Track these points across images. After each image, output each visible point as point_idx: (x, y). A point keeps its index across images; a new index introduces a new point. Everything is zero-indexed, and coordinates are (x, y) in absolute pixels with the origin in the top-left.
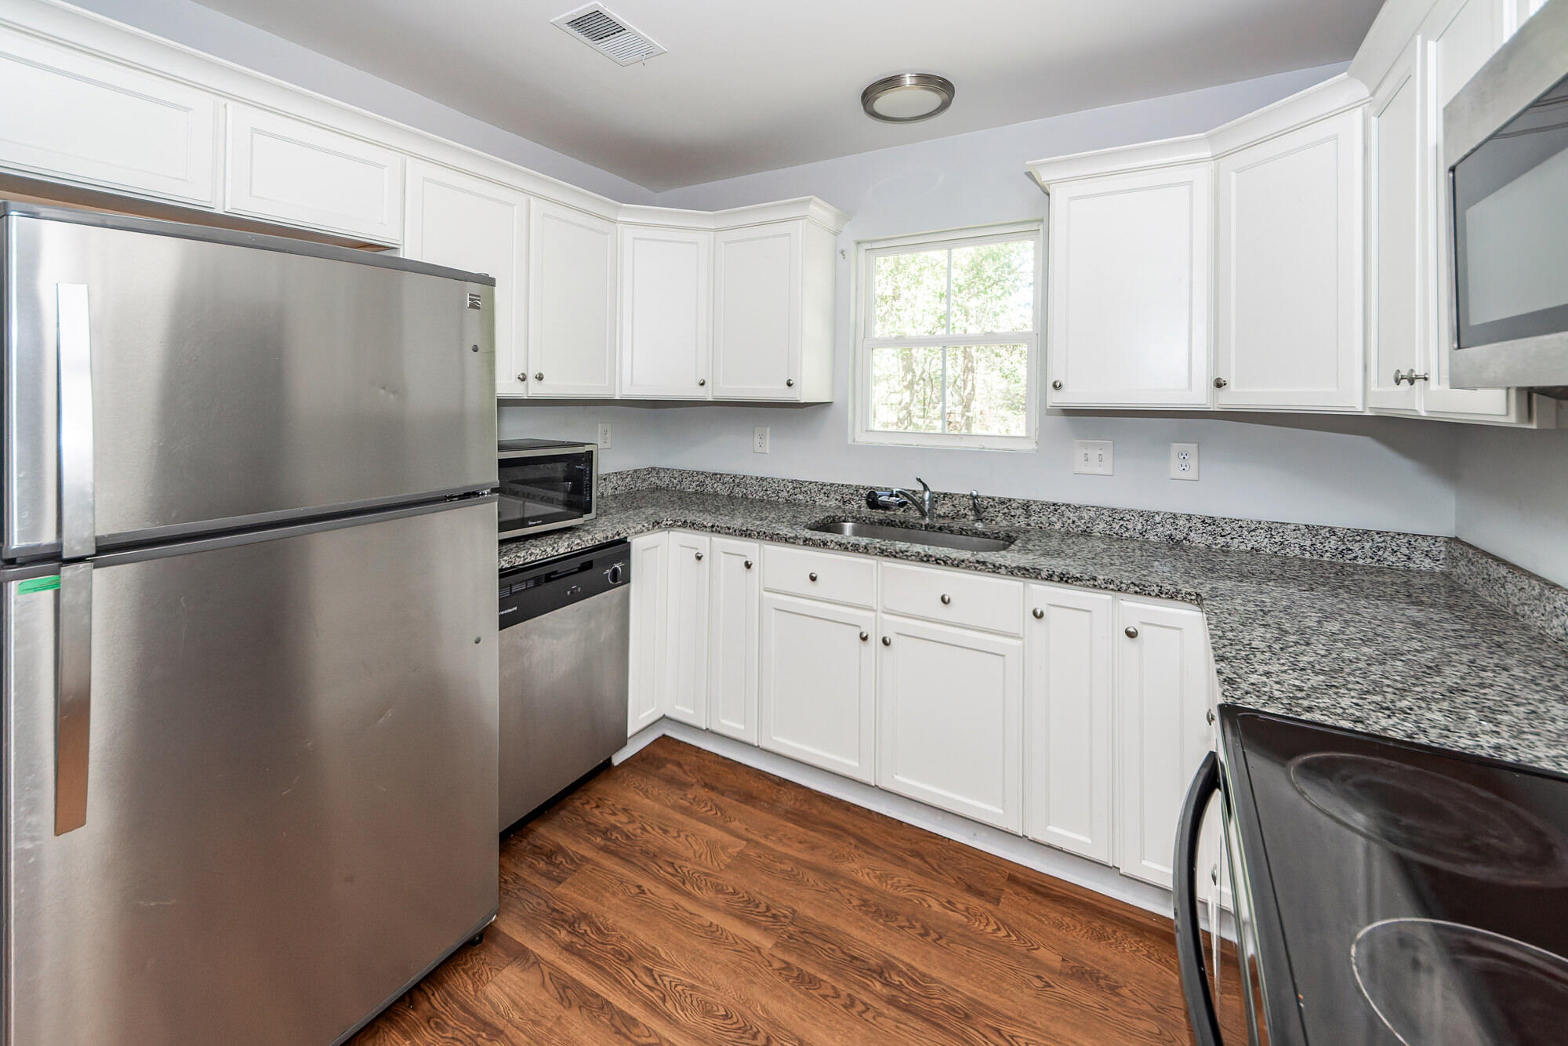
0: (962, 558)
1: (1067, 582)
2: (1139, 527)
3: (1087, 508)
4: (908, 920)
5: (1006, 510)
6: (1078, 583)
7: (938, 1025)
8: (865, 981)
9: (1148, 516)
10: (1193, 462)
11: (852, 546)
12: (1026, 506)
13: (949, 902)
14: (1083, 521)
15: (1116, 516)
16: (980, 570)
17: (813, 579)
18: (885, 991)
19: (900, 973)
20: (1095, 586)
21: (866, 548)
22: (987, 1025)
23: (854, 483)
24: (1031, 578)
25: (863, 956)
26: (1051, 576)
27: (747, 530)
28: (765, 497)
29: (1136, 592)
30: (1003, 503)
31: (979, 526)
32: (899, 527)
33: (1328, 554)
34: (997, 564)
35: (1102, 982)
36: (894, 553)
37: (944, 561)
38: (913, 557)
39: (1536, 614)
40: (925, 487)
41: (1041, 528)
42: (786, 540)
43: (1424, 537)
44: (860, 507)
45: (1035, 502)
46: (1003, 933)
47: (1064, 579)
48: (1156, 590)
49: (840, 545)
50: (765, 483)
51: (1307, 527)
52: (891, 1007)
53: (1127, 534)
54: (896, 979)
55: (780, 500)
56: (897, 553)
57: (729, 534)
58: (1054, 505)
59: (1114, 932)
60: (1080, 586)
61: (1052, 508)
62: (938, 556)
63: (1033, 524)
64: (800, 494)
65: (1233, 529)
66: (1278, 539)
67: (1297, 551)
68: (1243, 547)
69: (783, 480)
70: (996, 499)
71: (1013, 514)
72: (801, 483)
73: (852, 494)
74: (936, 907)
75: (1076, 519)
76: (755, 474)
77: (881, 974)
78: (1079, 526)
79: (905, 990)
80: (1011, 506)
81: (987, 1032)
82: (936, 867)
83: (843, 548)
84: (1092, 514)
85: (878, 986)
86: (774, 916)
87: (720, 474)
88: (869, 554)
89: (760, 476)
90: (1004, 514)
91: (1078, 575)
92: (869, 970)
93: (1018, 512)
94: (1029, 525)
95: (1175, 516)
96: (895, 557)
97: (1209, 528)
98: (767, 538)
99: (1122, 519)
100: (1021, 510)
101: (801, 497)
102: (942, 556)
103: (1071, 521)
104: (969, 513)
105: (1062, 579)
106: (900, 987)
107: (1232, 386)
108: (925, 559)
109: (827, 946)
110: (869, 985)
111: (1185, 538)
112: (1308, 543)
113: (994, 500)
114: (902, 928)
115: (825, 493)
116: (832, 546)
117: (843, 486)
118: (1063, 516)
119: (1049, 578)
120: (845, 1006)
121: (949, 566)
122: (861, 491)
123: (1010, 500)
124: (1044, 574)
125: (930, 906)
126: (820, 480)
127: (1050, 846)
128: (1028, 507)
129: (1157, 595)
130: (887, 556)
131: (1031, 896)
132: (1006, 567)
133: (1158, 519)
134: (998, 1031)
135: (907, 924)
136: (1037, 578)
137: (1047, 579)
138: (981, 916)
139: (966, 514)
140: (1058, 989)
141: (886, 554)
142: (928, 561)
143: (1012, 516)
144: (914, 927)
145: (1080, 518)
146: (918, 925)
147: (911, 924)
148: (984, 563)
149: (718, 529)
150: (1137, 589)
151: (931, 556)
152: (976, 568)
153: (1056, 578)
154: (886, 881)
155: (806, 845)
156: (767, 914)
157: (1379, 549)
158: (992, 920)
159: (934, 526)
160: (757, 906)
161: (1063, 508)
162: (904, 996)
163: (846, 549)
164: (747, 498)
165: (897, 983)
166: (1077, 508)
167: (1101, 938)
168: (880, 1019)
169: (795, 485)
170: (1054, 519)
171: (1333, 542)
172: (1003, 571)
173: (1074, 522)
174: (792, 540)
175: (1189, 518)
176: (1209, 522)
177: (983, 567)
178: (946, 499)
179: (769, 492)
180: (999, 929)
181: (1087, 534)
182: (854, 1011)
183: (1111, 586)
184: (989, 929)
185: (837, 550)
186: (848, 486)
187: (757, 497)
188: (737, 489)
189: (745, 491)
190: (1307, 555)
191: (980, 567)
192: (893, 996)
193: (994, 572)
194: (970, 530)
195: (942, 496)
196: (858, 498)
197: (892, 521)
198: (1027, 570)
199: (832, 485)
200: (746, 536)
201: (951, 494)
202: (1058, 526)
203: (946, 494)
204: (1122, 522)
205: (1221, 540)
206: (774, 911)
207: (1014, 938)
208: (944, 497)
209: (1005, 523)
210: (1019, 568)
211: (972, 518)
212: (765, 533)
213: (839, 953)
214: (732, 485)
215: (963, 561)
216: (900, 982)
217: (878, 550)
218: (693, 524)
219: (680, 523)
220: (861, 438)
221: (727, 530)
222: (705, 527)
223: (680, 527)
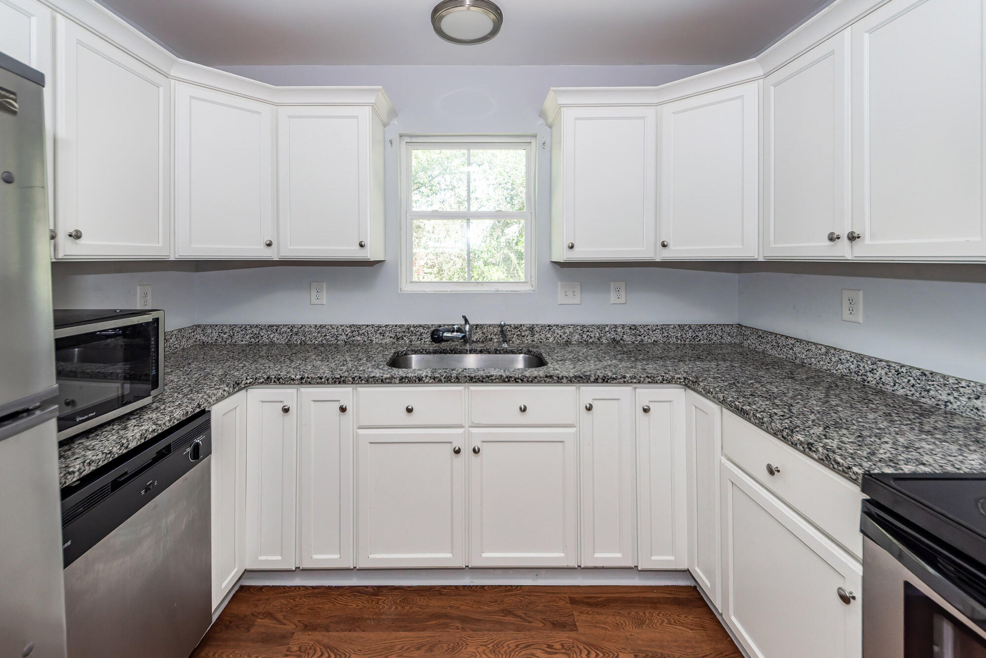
0: (534, 375)
1: (607, 382)
2: (598, 335)
3: (568, 326)
5: (519, 333)
6: (614, 382)
9: (601, 328)
10: (623, 294)
11: (445, 378)
12: (532, 329)
13: (549, 646)
14: (566, 335)
15: (585, 330)
16: (548, 382)
17: (409, 410)
20: (625, 382)
21: (457, 378)
23: (406, 323)
24: (583, 383)
26: (597, 379)
27: (341, 377)
28: (324, 342)
29: (649, 382)
30: (516, 328)
31: (505, 345)
32: (450, 353)
33: (688, 340)
34: (560, 376)
36: (481, 379)
37: (521, 380)
38: (497, 380)
39: (822, 363)
40: (466, 321)
41: (541, 342)
42: (382, 381)
43: (728, 325)
44: (411, 341)
45: (537, 325)
47: (605, 380)
48: (661, 378)
49: (434, 379)
50: (324, 330)
51: (679, 325)
53: (591, 340)
55: (339, 342)
56: (483, 378)
57: (321, 383)
58: (549, 326)
60: (616, 383)
61: (548, 328)
62: (517, 376)
63: (536, 340)
64: (358, 335)
65: (645, 331)
66: (666, 334)
67: (675, 340)
68: (650, 341)
69: (341, 326)
70: (512, 326)
71: (523, 334)
72: (359, 327)
73: (404, 332)
75: (562, 334)
76: (313, 323)
78: (564, 338)
80: (522, 329)
83: (437, 381)
84: (571, 330)
87: (276, 326)
88: (460, 383)
89: (318, 324)
90: (518, 335)
91: (614, 376)
93: (527, 333)
94: (533, 341)
95: (616, 327)
96: (482, 382)
97: (633, 332)
98: (363, 382)
99: (588, 331)
100: (528, 332)
101: (359, 338)
102: (520, 376)
103: (559, 336)
104: (494, 337)
105: (604, 380)
107: (671, 247)
108: (506, 380)
111: (621, 339)
112: (679, 335)
113: (511, 326)
115: (381, 333)
116: (427, 380)
117: (396, 326)
118: (554, 332)
119: (596, 381)
121: (525, 383)
122: (412, 329)
123: (521, 326)
124: (592, 379)
126: (377, 323)
127: (596, 568)
128: (533, 329)
129: (661, 382)
130: (476, 382)
132: (567, 377)
133: (607, 329)
136: (587, 382)
137: (594, 382)
138: (573, 647)
139: (492, 338)
141: (475, 380)
142: (509, 381)
143: (523, 336)
145: (565, 333)
148: (551, 377)
149: (309, 380)
150: (650, 380)
151: (511, 377)
152: (545, 381)
153: (600, 380)
154: (500, 652)
157: (710, 333)
159: (477, 350)
161: (554, 328)
163: (440, 381)
164: (305, 344)
166: (562, 327)
167: (640, 623)
169: (353, 329)
170: (549, 335)
171: (690, 334)
172: (565, 380)
173: (561, 336)
174: (388, 381)
175: (623, 326)
176: (633, 328)
177: (550, 380)
178: (478, 329)
179: (328, 337)
181: (568, 343)
183: (635, 381)
185: (432, 383)
186: (401, 326)
187: (316, 342)
188: (295, 337)
189: (303, 339)
190: (679, 342)
191: (548, 380)
193: (558, 382)
194: (502, 350)
195: (474, 327)
196: (409, 335)
197: (444, 350)
198: (581, 378)
199: (386, 326)
200: (340, 383)
201: (481, 325)
202: (551, 340)
203: (477, 325)
204: (588, 333)
205: (639, 338)
208: (476, 328)
209: (518, 341)
210: (576, 377)
211: (496, 340)
212: (360, 378)
214: (290, 334)
215: (536, 378)
217: (468, 378)
218: (279, 379)
219: (262, 380)
220: (407, 288)
221: (319, 380)
222: (293, 380)
223: (262, 383)
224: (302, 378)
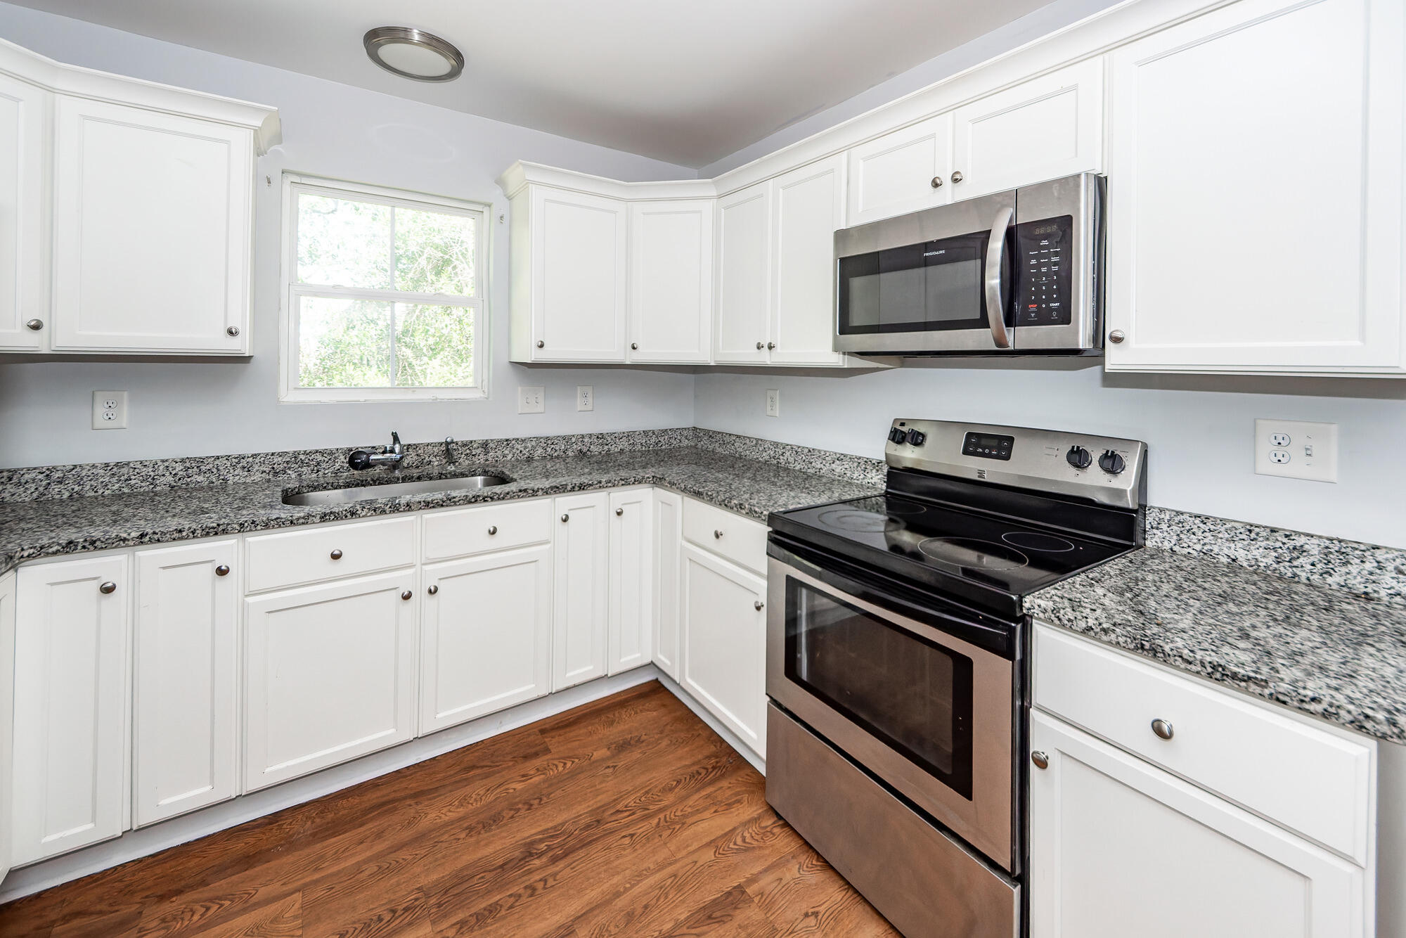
0: (507, 491)
1: (583, 489)
2: (563, 448)
3: (530, 439)
4: (511, 810)
5: (468, 451)
6: (591, 487)
7: (591, 841)
8: (525, 869)
9: (566, 439)
10: (590, 399)
11: (390, 507)
12: (485, 445)
14: (527, 450)
15: (549, 442)
16: (522, 497)
17: (336, 557)
18: (544, 859)
19: (541, 841)
20: (600, 487)
21: (408, 506)
22: (612, 814)
23: (291, 449)
24: (560, 492)
25: (508, 858)
26: (574, 487)
27: (219, 525)
28: (126, 490)
29: (623, 485)
30: (464, 445)
31: (451, 468)
32: (371, 485)
33: (652, 446)
34: (536, 489)
35: (632, 742)
36: (441, 503)
37: (491, 498)
38: (461, 502)
39: (753, 453)
40: (396, 438)
41: (497, 461)
42: (292, 522)
43: (685, 429)
44: (300, 475)
45: (492, 440)
46: (569, 764)
47: (582, 487)
48: (633, 479)
49: (375, 511)
50: (125, 470)
51: (644, 431)
52: (556, 863)
53: (556, 454)
54: (543, 846)
55: (158, 488)
56: (444, 502)
57: (181, 538)
58: (507, 440)
59: (614, 715)
60: (592, 489)
61: (505, 443)
62: (486, 494)
63: (490, 459)
64: (199, 474)
65: (612, 439)
66: (632, 441)
67: (640, 447)
68: (616, 450)
69: (163, 461)
70: (460, 443)
71: (474, 453)
72: (201, 461)
73: (288, 462)
74: (519, 786)
75: (522, 449)
76: (99, 460)
77: (531, 855)
78: (525, 454)
79: (555, 846)
80: (472, 446)
81: (614, 818)
82: (493, 764)
83: (378, 512)
84: (534, 443)
85: (537, 862)
86: (406, 910)
87: (9, 471)
88: (412, 510)
89: (112, 460)
90: (467, 455)
91: (590, 482)
92: (520, 861)
93: (478, 451)
94: (487, 460)
95: (583, 437)
96: (442, 506)
97: (600, 441)
98: (259, 527)
99: (553, 444)
100: (480, 449)
101: (200, 478)
102: (489, 493)
103: (519, 451)
104: (434, 459)
105: (580, 488)
106: (550, 848)
108: (473, 500)
109: (475, 880)
110: (529, 869)
111: (588, 450)
112: (644, 441)
113: (457, 444)
114: (512, 817)
115: (244, 468)
116: (364, 514)
117: (273, 454)
118: (513, 448)
119: (573, 489)
120: (531, 895)
121: (496, 500)
122: (302, 457)
123: (471, 442)
124: (569, 488)
125: (515, 789)
126: (235, 452)
127: (567, 689)
128: (486, 445)
129: (633, 483)
130: (433, 507)
131: (561, 732)
132: (542, 489)
133: (573, 440)
134: (618, 811)
135: (512, 812)
136: (564, 492)
137: (570, 491)
139: (430, 461)
140: (620, 764)
141: (432, 505)
142: (476, 501)
143: (473, 455)
144: (518, 810)
145: (525, 448)
146: (520, 806)
147: (515, 810)
148: (525, 490)
149: (156, 537)
150: (623, 482)
151: (479, 496)
152: (519, 496)
153: (577, 488)
155: (369, 840)
156: (397, 915)
157: (670, 438)
158: (556, 762)
159: (413, 477)
160: (380, 919)
161: (513, 442)
162: (557, 850)
163: (383, 512)
164: (82, 497)
165: (546, 847)
166: (523, 441)
168: (558, 877)
169: (188, 465)
170: (507, 452)
171: (654, 439)
172: (540, 493)
173: (521, 451)
175: (591, 436)
176: (601, 436)
177: (525, 494)
178: (410, 450)
179: (133, 482)
180: (565, 764)
181: (530, 460)
182: (540, 891)
183: (610, 485)
184: (560, 769)
185: (371, 515)
186: (281, 455)
187: (107, 492)
188: (55, 488)
189: (77, 488)
190: (644, 448)
191: (522, 494)
192: (551, 857)
193: (533, 496)
194: (450, 473)
196: (297, 466)
197: (362, 481)
198: (558, 488)
199: (254, 456)
200: (216, 534)
201: (414, 445)
202: (509, 457)
203: (410, 445)
204: (552, 446)
205: (606, 448)
206: (401, 908)
207: (577, 760)
209: (467, 462)
210: (552, 488)
211: (436, 463)
212: (253, 522)
213: (488, 876)
214: (44, 483)
215: (508, 494)
216: (546, 845)
217: (422, 503)
218: (92, 543)
219: (54, 549)
220: (288, 396)
221: (176, 535)
222: (124, 540)
223: (55, 553)
224: (142, 536)
